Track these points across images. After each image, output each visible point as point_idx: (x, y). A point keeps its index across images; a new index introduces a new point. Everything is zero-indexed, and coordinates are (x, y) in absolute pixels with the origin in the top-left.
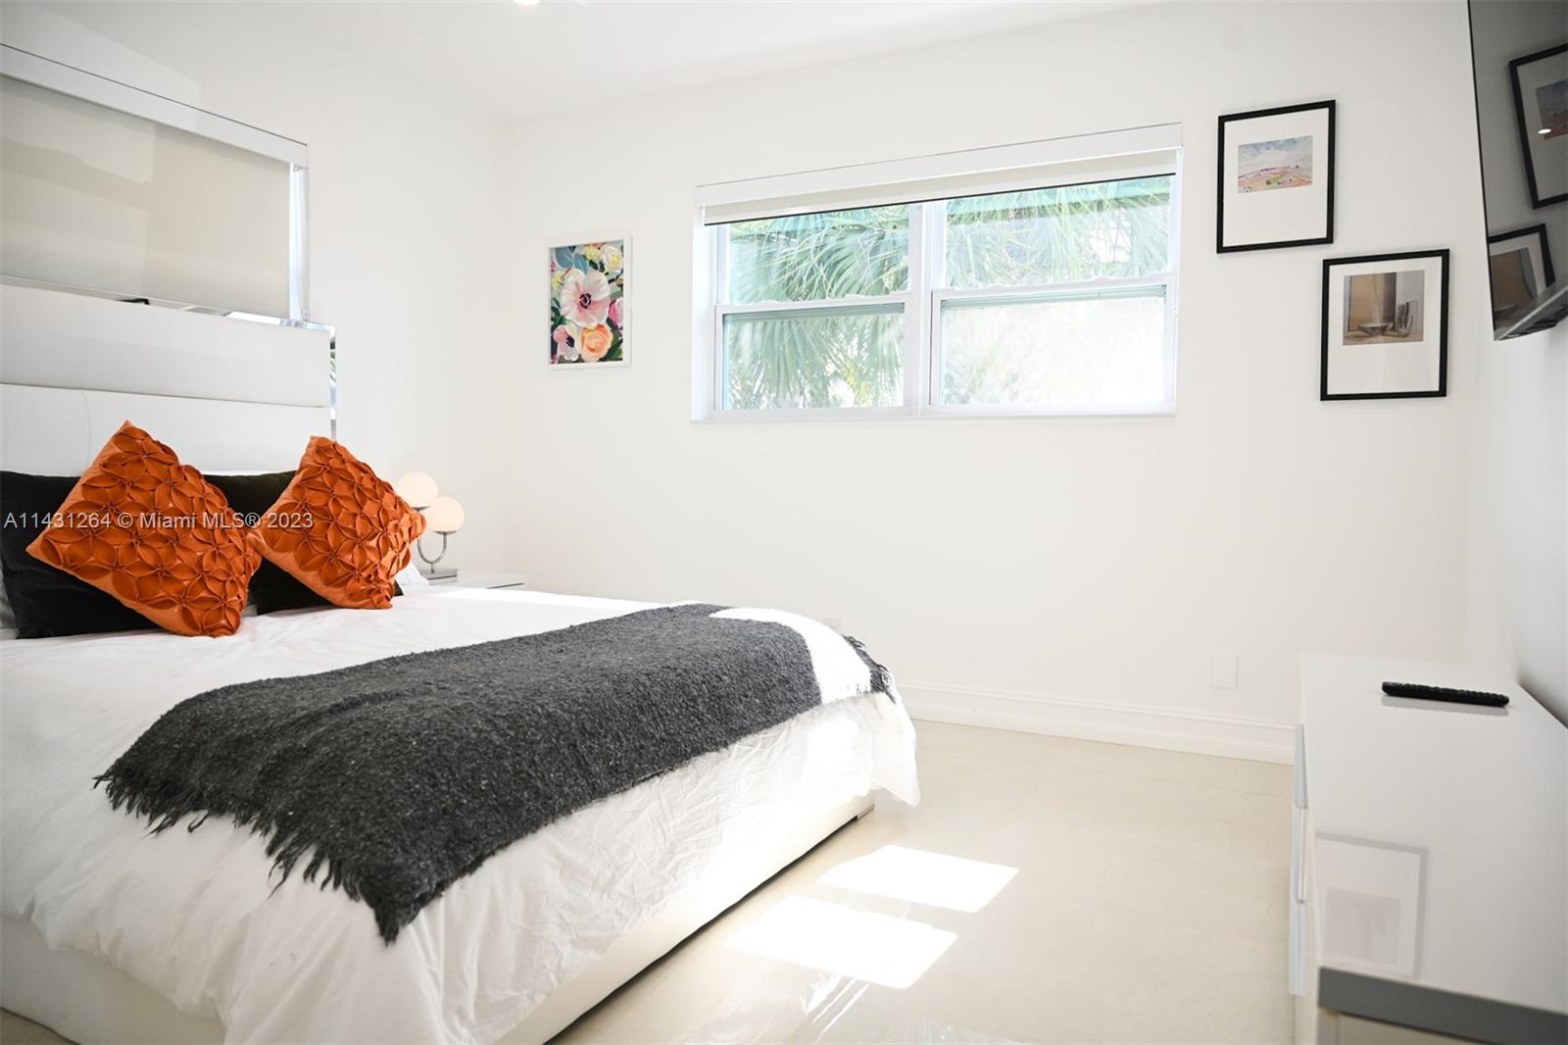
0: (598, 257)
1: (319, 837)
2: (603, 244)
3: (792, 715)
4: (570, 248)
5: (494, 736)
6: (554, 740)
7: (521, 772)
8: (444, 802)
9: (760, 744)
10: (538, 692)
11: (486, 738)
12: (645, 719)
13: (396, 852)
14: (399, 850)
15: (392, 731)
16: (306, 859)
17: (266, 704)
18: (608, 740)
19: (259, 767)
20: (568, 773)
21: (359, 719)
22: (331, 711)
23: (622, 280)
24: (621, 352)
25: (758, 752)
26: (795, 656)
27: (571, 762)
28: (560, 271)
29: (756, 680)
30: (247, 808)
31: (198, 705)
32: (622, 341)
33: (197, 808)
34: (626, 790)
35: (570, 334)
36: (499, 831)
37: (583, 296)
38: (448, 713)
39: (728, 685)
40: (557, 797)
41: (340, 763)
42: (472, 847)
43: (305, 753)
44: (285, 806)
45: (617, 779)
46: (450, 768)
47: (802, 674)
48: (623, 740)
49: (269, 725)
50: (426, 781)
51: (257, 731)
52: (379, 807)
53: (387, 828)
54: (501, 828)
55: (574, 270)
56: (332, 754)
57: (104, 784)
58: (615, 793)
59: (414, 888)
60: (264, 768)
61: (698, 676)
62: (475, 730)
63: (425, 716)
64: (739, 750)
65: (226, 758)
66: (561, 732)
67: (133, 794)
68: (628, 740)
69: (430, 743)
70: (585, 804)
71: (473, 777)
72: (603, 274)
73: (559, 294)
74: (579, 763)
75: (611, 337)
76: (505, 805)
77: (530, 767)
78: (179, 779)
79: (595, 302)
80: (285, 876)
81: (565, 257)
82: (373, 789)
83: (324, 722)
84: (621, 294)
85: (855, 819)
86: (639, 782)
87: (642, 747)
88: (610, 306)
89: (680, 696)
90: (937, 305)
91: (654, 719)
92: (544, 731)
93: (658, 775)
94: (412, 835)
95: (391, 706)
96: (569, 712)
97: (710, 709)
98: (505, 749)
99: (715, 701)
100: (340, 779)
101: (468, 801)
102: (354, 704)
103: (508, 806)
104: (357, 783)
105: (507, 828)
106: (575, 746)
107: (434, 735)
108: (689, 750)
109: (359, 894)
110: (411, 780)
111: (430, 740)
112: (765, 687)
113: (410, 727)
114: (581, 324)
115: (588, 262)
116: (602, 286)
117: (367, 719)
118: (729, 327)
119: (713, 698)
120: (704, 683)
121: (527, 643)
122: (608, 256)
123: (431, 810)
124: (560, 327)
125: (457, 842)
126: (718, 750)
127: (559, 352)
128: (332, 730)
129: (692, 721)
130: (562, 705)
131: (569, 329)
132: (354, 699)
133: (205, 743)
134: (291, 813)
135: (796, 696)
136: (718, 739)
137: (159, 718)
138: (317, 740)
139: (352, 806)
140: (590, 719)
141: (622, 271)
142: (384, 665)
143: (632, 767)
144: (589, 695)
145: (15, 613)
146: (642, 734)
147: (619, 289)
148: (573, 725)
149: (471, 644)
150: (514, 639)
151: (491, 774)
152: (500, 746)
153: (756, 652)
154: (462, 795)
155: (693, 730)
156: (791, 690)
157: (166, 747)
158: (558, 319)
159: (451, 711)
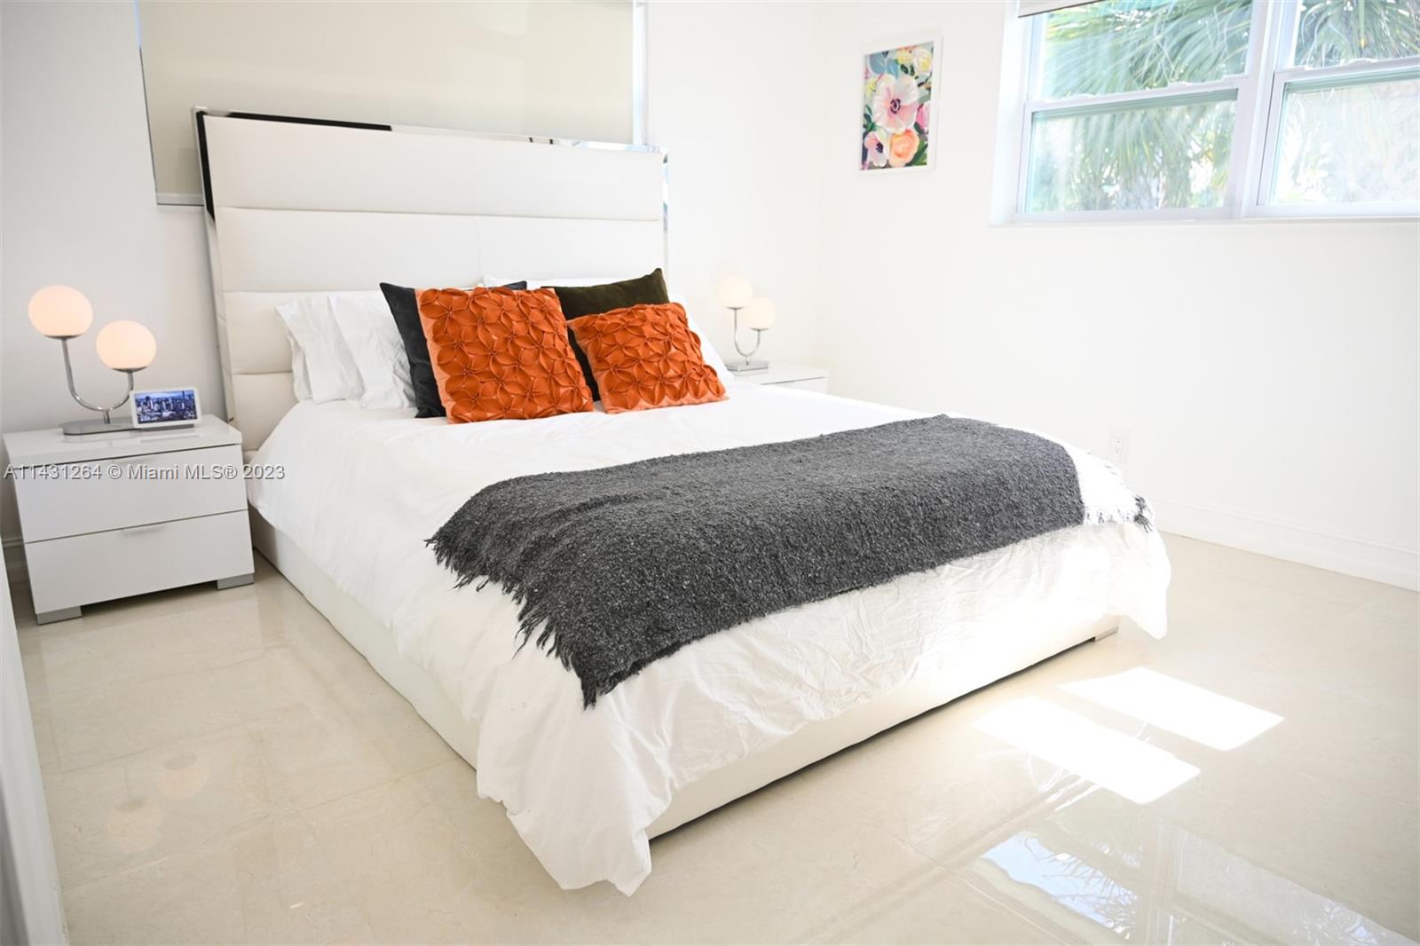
0: (910, 60)
1: (551, 614)
2: (915, 47)
3: (1015, 541)
4: (883, 53)
5: (702, 543)
6: (756, 550)
7: (721, 576)
8: (649, 597)
9: (977, 566)
10: (753, 506)
11: (694, 544)
12: (851, 537)
13: (601, 635)
14: (604, 633)
15: (618, 531)
16: (540, 629)
17: (538, 497)
18: (810, 554)
19: (521, 549)
20: (766, 581)
21: (596, 518)
22: (578, 509)
23: (930, 83)
24: (925, 157)
25: (971, 574)
26: (1031, 481)
27: (771, 570)
28: (873, 77)
29: (980, 504)
30: (511, 580)
31: (495, 491)
32: (926, 146)
33: (483, 574)
34: (822, 599)
35: (879, 140)
36: (694, 625)
37: (893, 101)
38: (667, 520)
39: (948, 509)
40: (752, 601)
41: (575, 554)
42: (669, 635)
43: (553, 542)
44: (533, 584)
45: (813, 590)
46: (658, 568)
47: (1036, 499)
48: (826, 554)
49: (533, 516)
50: (636, 577)
51: (525, 519)
52: (595, 596)
53: (598, 614)
54: (696, 623)
55: (886, 75)
56: (570, 546)
57: (432, 546)
58: (809, 601)
59: (610, 667)
60: (525, 550)
61: (915, 498)
62: (685, 536)
63: (647, 521)
64: (951, 570)
65: (504, 537)
66: (765, 544)
67: (449, 555)
68: (830, 555)
69: (645, 545)
70: (778, 609)
71: (677, 577)
72: (912, 78)
73: (871, 101)
74: (778, 572)
75: (917, 142)
76: (703, 604)
77: (730, 573)
78: (476, 549)
79: (905, 107)
80: (526, 640)
81: (879, 62)
82: (593, 580)
83: (572, 517)
84: (928, 98)
85: (1093, 640)
86: (836, 594)
87: (843, 563)
88: (919, 109)
89: (892, 517)
90: (1279, 88)
91: (861, 537)
92: (748, 541)
93: (857, 588)
94: (617, 621)
95: (625, 509)
96: (775, 526)
97: (923, 531)
98: (709, 555)
99: (930, 524)
100: (573, 568)
101: (670, 598)
102: (598, 504)
103: (705, 605)
104: (583, 573)
105: (702, 624)
106: (776, 557)
107: (649, 538)
108: (892, 568)
109: (571, 665)
110: (623, 576)
111: (645, 542)
112: (988, 511)
113: (633, 528)
114: (891, 130)
115: (899, 67)
116: (913, 89)
117: (602, 518)
118: (1038, 124)
119: (928, 520)
120: (921, 505)
121: (775, 451)
122: (917, 61)
123: (636, 602)
124: (871, 133)
125: (655, 630)
126: (923, 571)
127: (869, 158)
128: (575, 525)
129: (901, 541)
130: (770, 519)
131: (880, 135)
132: (598, 499)
133: (494, 523)
134: (536, 590)
135: (1024, 522)
136: (925, 561)
137: (470, 499)
138: (563, 533)
139: (576, 592)
140: (795, 533)
141: (931, 74)
142: (645, 465)
143: (830, 580)
144: (799, 511)
145: (416, 395)
146: (845, 550)
147: (928, 92)
148: (778, 537)
149: (724, 448)
150: (765, 445)
151: (693, 575)
152: (705, 552)
153: (988, 475)
154: (665, 591)
155: (899, 550)
156: (1020, 515)
157: (470, 522)
158: (870, 125)
159: (670, 517)
